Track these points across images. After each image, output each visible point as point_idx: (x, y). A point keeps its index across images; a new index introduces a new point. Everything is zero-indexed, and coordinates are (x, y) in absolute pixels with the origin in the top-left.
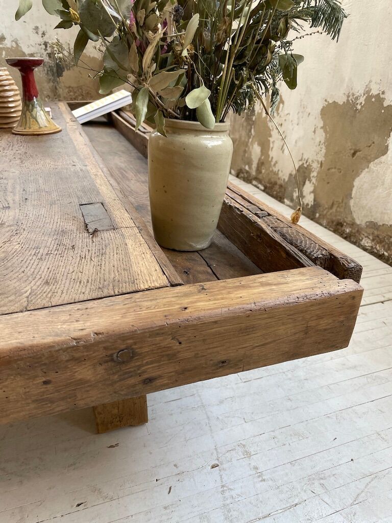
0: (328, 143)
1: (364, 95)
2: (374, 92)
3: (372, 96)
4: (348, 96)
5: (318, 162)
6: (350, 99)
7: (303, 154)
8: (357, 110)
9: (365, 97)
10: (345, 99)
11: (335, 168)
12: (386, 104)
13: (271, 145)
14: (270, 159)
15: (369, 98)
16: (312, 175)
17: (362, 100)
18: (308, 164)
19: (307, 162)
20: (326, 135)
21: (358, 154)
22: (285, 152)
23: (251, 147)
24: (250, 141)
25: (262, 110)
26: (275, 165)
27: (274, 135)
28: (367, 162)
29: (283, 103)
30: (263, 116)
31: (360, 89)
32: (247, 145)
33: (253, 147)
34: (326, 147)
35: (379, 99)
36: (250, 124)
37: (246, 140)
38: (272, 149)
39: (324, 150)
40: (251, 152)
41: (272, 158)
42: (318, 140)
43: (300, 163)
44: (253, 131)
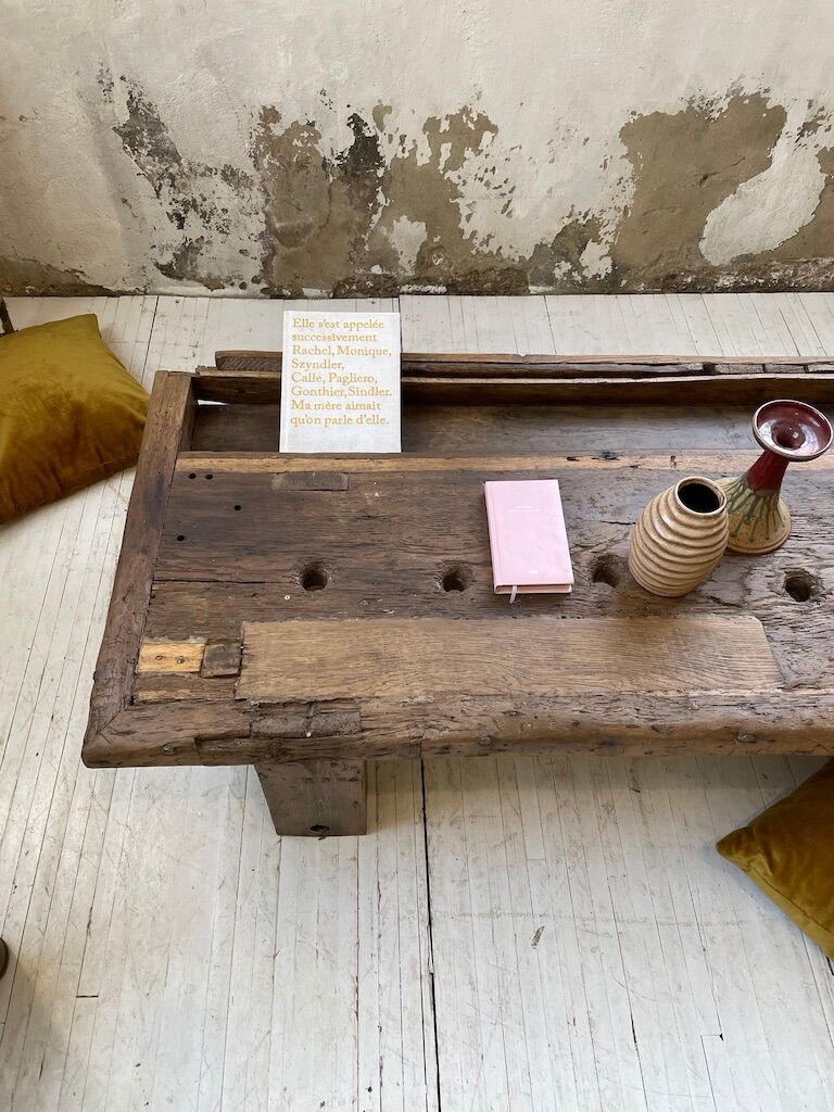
0: (641, 180)
1: (727, 96)
2: (750, 89)
3: (744, 97)
4: (691, 102)
5: (617, 209)
6: (694, 105)
7: (573, 206)
8: (710, 119)
9: (728, 100)
10: (684, 107)
11: (662, 208)
12: (769, 106)
13: (464, 211)
14: (466, 236)
15: (736, 99)
16: (602, 231)
17: (724, 104)
18: (589, 217)
19: (585, 217)
20: (636, 166)
21: (711, 179)
22: (515, 214)
23: (384, 231)
24: (376, 218)
25: (413, 152)
26: (486, 242)
27: (472, 191)
28: (731, 186)
29: (494, 129)
30: (420, 164)
31: (716, 89)
32: (363, 228)
33: (390, 228)
34: (637, 183)
35: (758, 100)
36: (365, 186)
37: (357, 219)
38: (469, 217)
39: (631, 189)
40: (386, 240)
41: (474, 233)
42: (615, 176)
43: (567, 221)
44: (381, 198)
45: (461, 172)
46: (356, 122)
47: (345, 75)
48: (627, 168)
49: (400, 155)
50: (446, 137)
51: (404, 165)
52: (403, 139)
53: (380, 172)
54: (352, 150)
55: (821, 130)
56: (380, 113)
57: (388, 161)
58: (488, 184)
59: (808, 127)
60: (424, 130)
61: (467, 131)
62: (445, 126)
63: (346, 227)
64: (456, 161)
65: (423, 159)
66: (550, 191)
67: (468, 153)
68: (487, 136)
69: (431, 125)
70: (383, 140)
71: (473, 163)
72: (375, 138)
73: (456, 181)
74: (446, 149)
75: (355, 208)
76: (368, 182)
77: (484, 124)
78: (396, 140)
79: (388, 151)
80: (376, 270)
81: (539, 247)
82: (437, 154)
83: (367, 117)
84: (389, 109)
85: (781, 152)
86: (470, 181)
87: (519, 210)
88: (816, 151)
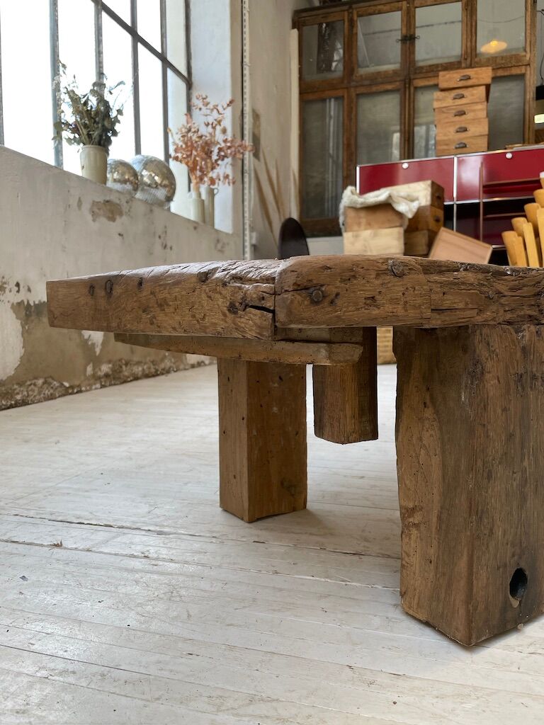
88: (9, 305)
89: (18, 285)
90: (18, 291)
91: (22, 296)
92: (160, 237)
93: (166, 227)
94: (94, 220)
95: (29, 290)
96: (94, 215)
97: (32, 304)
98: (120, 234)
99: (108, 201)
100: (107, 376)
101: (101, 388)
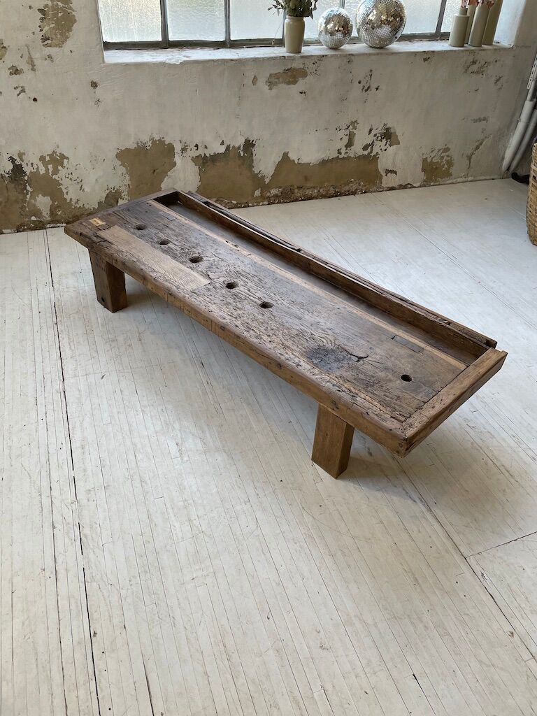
0: (131, 173)
1: (150, 141)
2: (157, 138)
3: (156, 141)
4: (138, 144)
5: (125, 185)
7: (108, 186)
8: (147, 149)
10: (136, 146)
11: (142, 184)
12: (166, 143)
13: (65, 191)
14: (68, 201)
15: (154, 142)
16: (123, 195)
17: (150, 143)
18: (116, 189)
19: (114, 190)
20: (127, 169)
21: (156, 171)
22: (86, 190)
23: (33, 201)
24: (28, 196)
25: (38, 169)
26: (77, 202)
27: (65, 183)
28: (165, 173)
29: (67, 158)
30: (41, 173)
31: (145, 138)
32: (24, 201)
33: (36, 200)
34: (129, 175)
35: (161, 142)
36: (21, 184)
37: (21, 198)
38: (67, 193)
39: (128, 177)
40: (34, 205)
41: (71, 199)
42: (120, 173)
43: (107, 192)
44: (28, 188)
45: (58, 175)
46: (12, 159)
47: (4, 142)
48: (123, 170)
49: (33, 171)
50: (49, 162)
51: (35, 174)
52: (32, 164)
53: (26, 178)
54: (12, 170)
55: (188, 150)
56: (21, 155)
57: (28, 173)
58: (71, 179)
59: (184, 150)
60: (40, 161)
61: (57, 160)
62: (48, 158)
63: (17, 201)
64: (56, 172)
65: (42, 171)
66: (96, 180)
67: (60, 168)
68: (65, 161)
69: (42, 158)
70: (24, 165)
71: (62, 172)
72: (21, 165)
73: (58, 179)
74: (50, 167)
75: (19, 193)
76: (22, 182)
77: (63, 157)
78: (30, 165)
79: (27, 169)
80: (33, 218)
81: (100, 203)
82: (47, 169)
83: (16, 157)
84: (24, 154)
85: (178, 159)
86: (63, 178)
87: (87, 189)
88: (190, 158)
89: (197, 146)
90: (197, 150)
91: (201, 151)
92: (359, 83)
93: (371, 71)
94: (271, 89)
95: (206, 147)
96: (271, 84)
97: (208, 156)
98: (301, 93)
99: (288, 70)
100: (276, 196)
101: (269, 204)
